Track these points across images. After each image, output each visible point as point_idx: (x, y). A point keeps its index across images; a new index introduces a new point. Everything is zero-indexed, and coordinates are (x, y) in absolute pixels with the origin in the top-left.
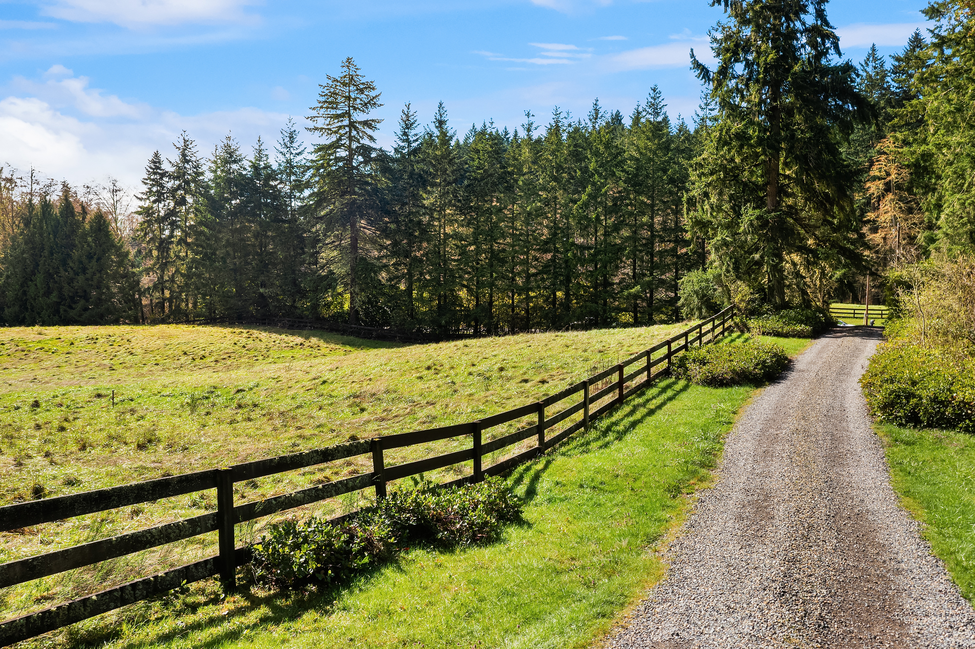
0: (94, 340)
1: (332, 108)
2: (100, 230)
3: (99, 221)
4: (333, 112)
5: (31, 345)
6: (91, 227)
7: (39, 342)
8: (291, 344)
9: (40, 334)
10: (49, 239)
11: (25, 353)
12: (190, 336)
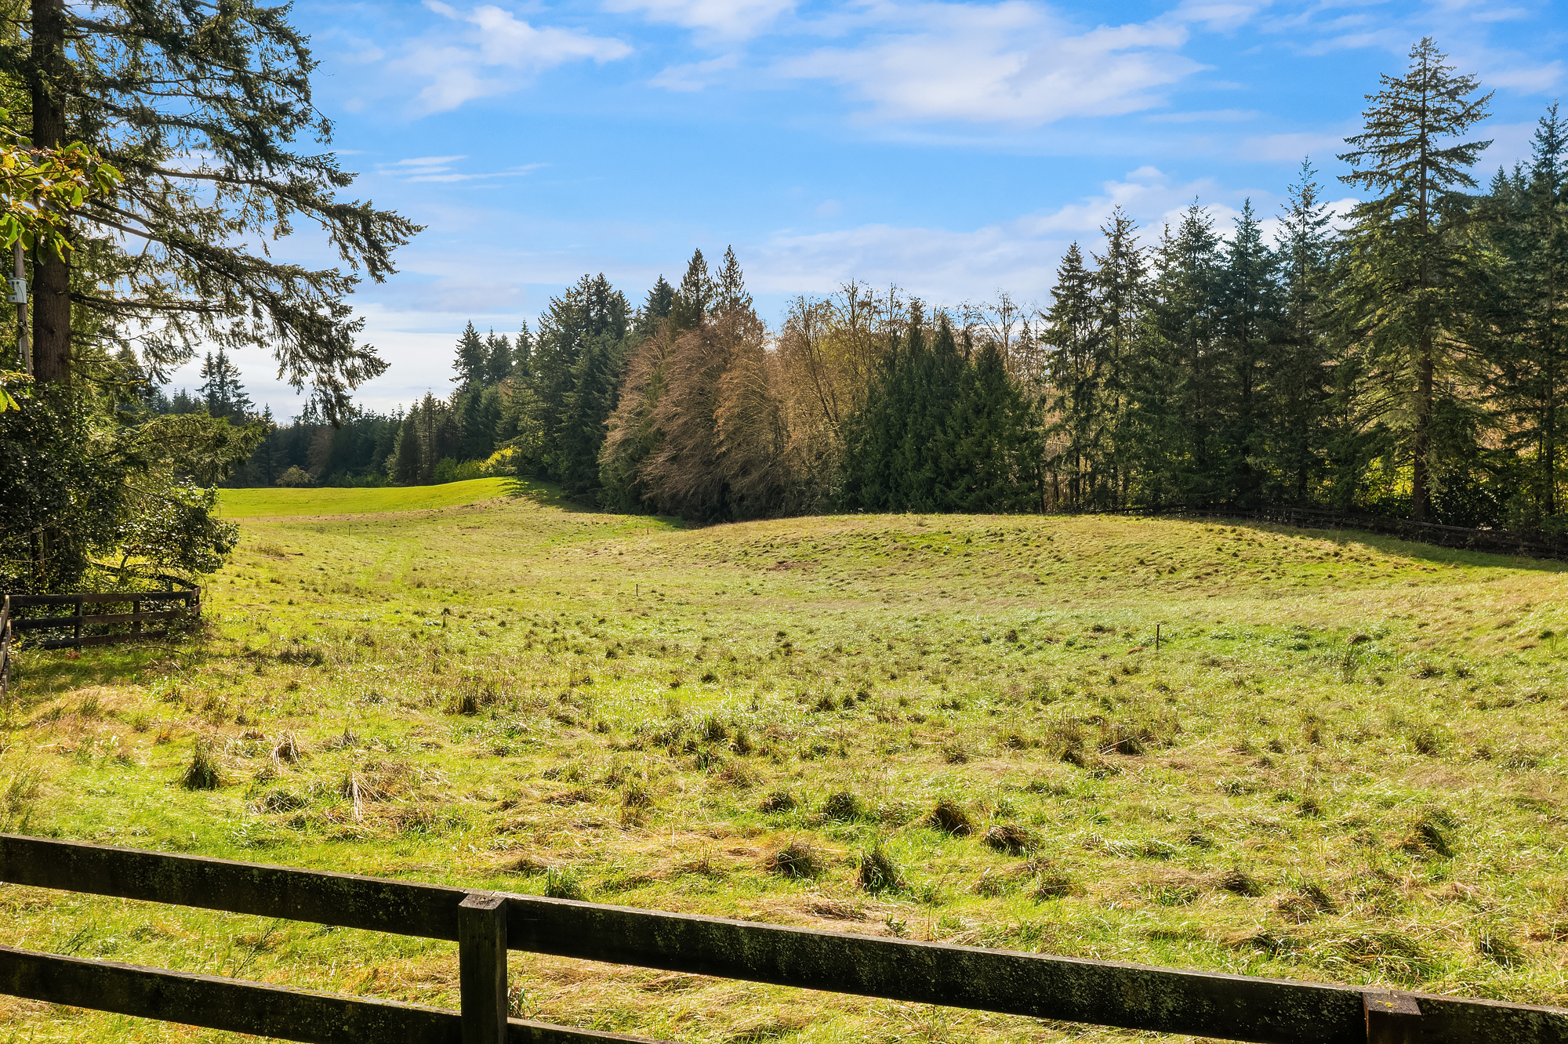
0: (999, 536)
1: (1390, 134)
2: (991, 370)
3: (991, 357)
4: (1390, 141)
5: (912, 541)
6: (979, 366)
7: (923, 537)
8: (1318, 554)
9: (920, 525)
10: (921, 386)
11: (908, 552)
12: (1142, 534)
